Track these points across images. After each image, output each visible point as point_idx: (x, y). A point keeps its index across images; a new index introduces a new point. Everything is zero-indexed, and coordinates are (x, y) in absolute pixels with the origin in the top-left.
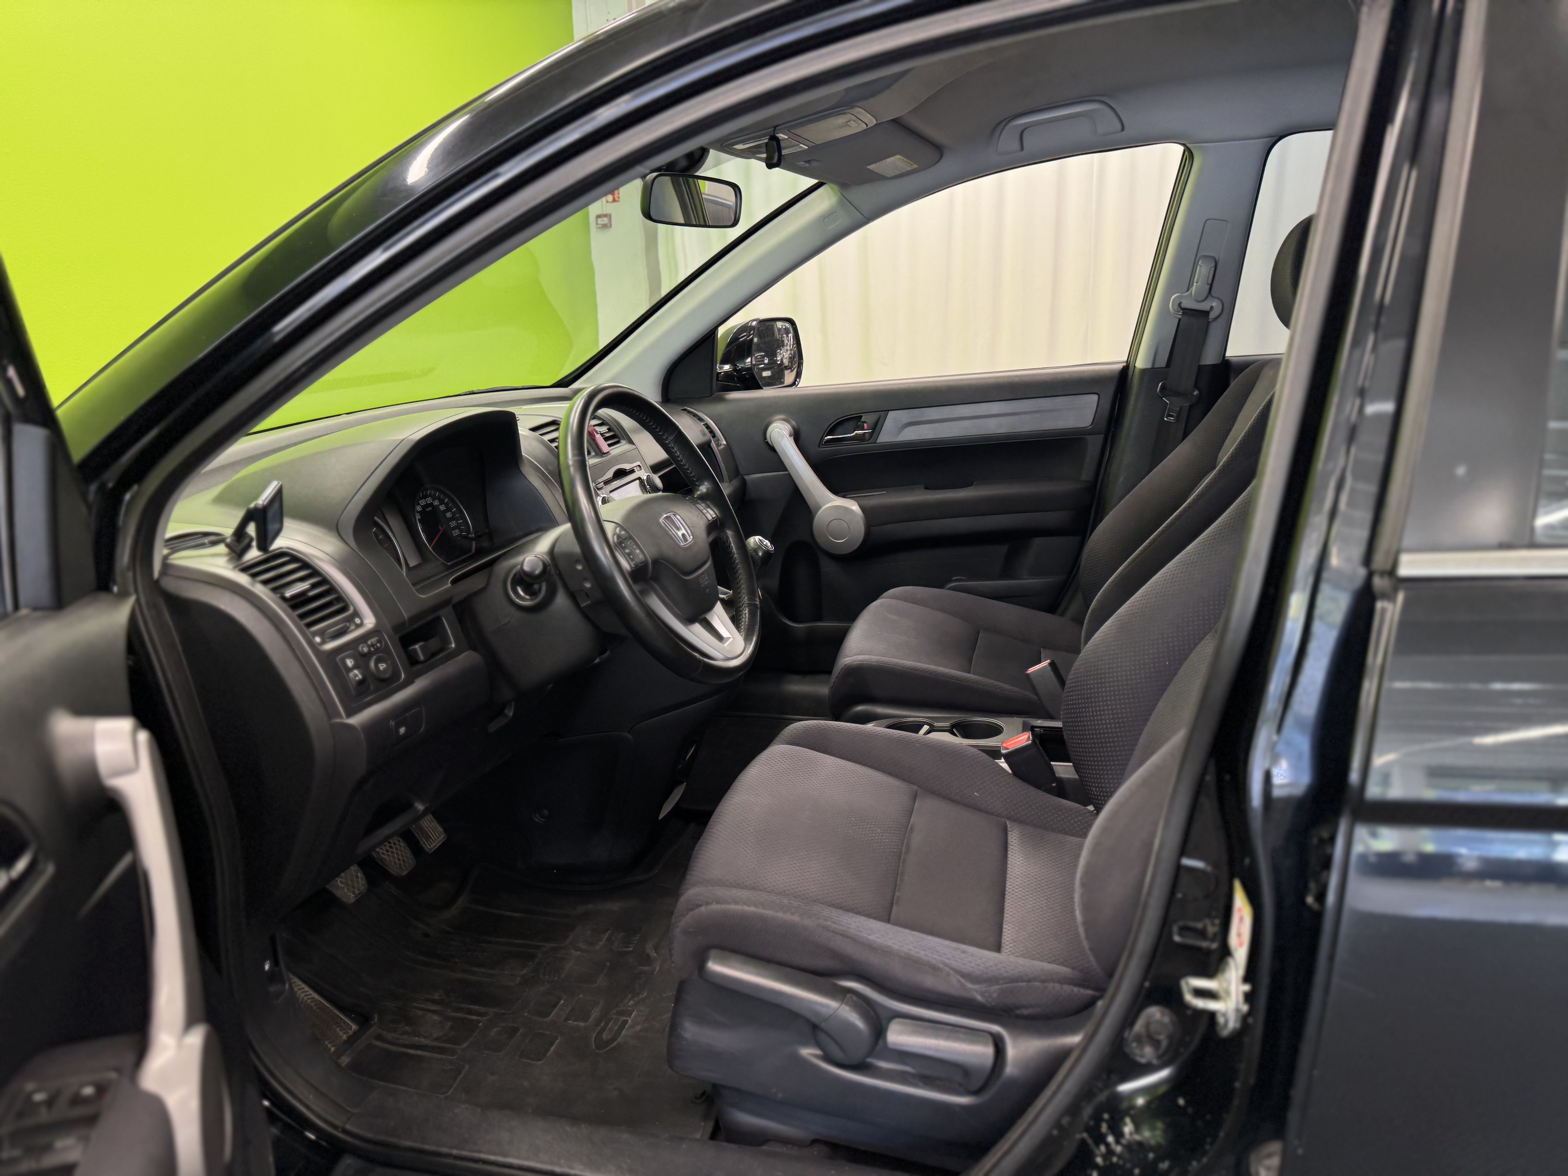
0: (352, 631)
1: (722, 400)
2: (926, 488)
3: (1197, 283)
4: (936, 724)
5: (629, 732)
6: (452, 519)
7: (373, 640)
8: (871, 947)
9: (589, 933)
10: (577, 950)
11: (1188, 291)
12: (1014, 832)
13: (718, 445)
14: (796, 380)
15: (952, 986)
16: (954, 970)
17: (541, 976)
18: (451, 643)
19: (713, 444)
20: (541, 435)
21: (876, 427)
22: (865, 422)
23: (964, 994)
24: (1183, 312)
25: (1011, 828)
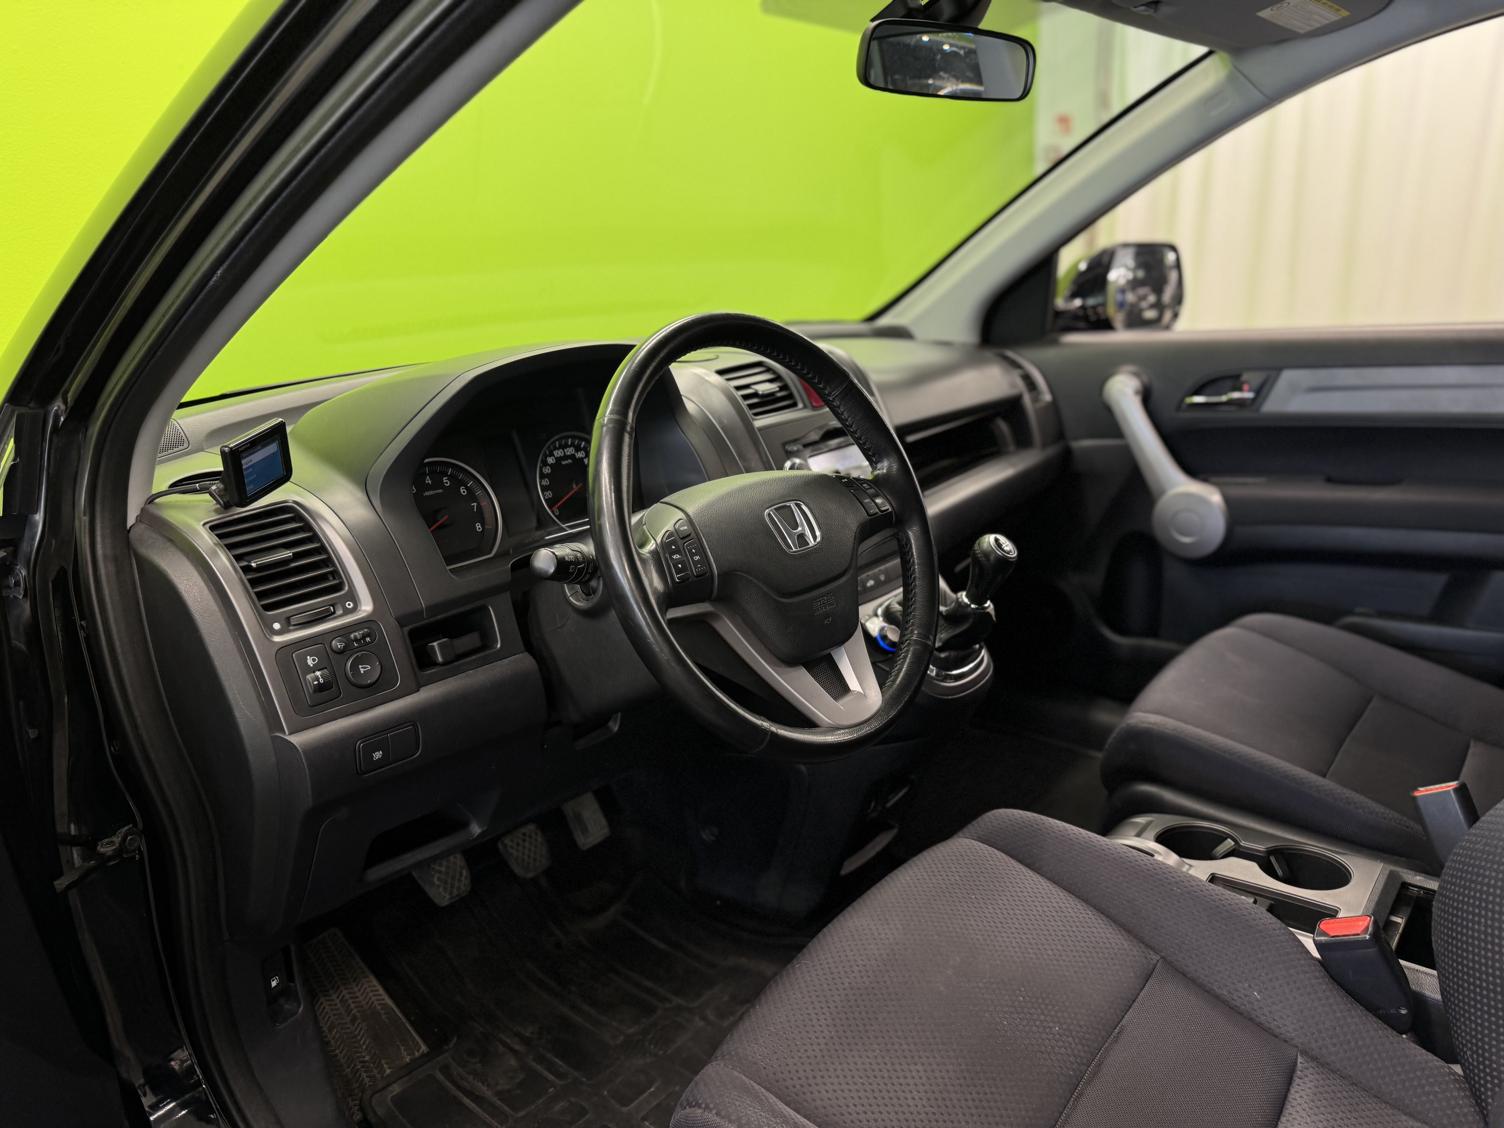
0: (334, 618)
1: (1055, 342)
2: (1328, 482)
4: (1246, 843)
7: (363, 633)
13: (1035, 400)
18: (495, 642)
19: (1027, 400)
21: (1261, 391)
22: (1247, 382)
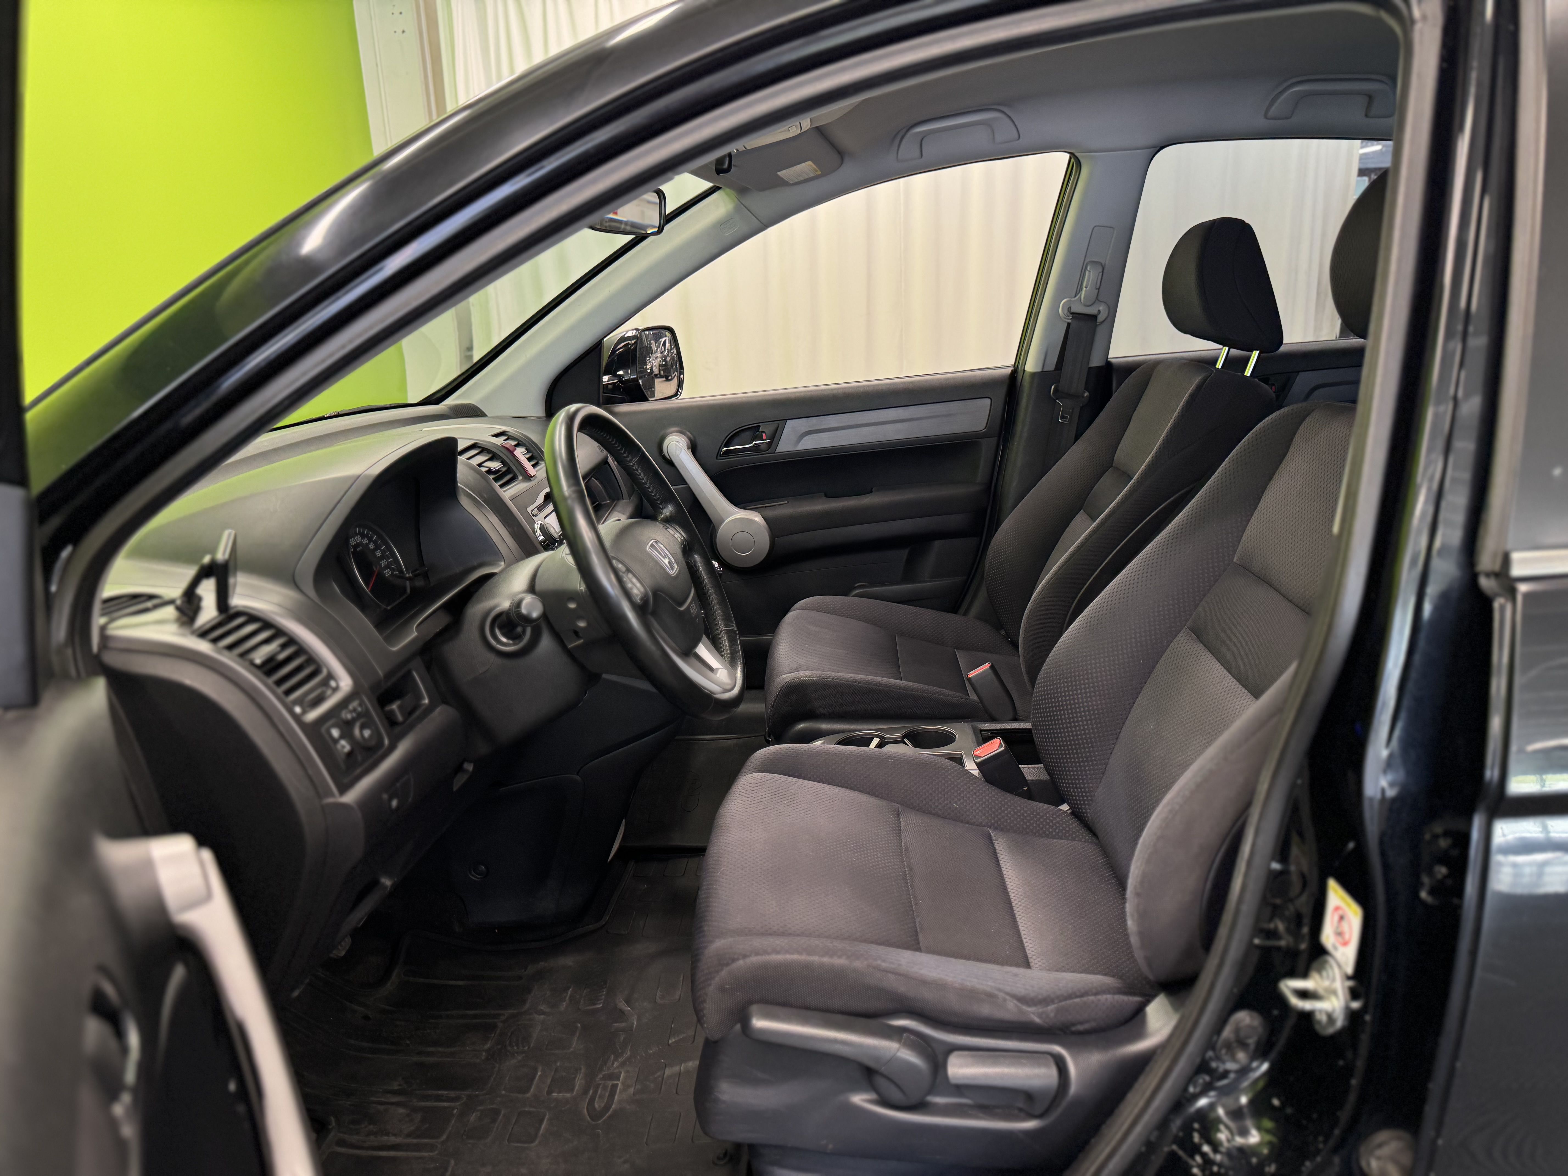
0: (330, 696)
2: (826, 496)
3: (1086, 288)
4: (887, 736)
5: (577, 774)
6: (382, 557)
7: (354, 704)
8: (924, 982)
9: (548, 993)
10: (540, 1015)
11: (1075, 296)
12: (1000, 840)
14: (678, 391)
15: (1010, 1011)
16: (1007, 994)
17: (509, 1048)
18: (424, 698)
20: (468, 459)
21: (775, 437)
22: (764, 432)
23: (1023, 1018)
24: (1072, 317)
25: (995, 836)
